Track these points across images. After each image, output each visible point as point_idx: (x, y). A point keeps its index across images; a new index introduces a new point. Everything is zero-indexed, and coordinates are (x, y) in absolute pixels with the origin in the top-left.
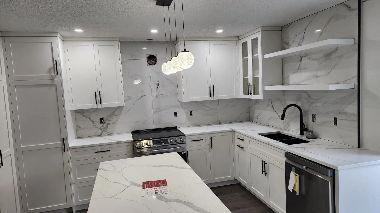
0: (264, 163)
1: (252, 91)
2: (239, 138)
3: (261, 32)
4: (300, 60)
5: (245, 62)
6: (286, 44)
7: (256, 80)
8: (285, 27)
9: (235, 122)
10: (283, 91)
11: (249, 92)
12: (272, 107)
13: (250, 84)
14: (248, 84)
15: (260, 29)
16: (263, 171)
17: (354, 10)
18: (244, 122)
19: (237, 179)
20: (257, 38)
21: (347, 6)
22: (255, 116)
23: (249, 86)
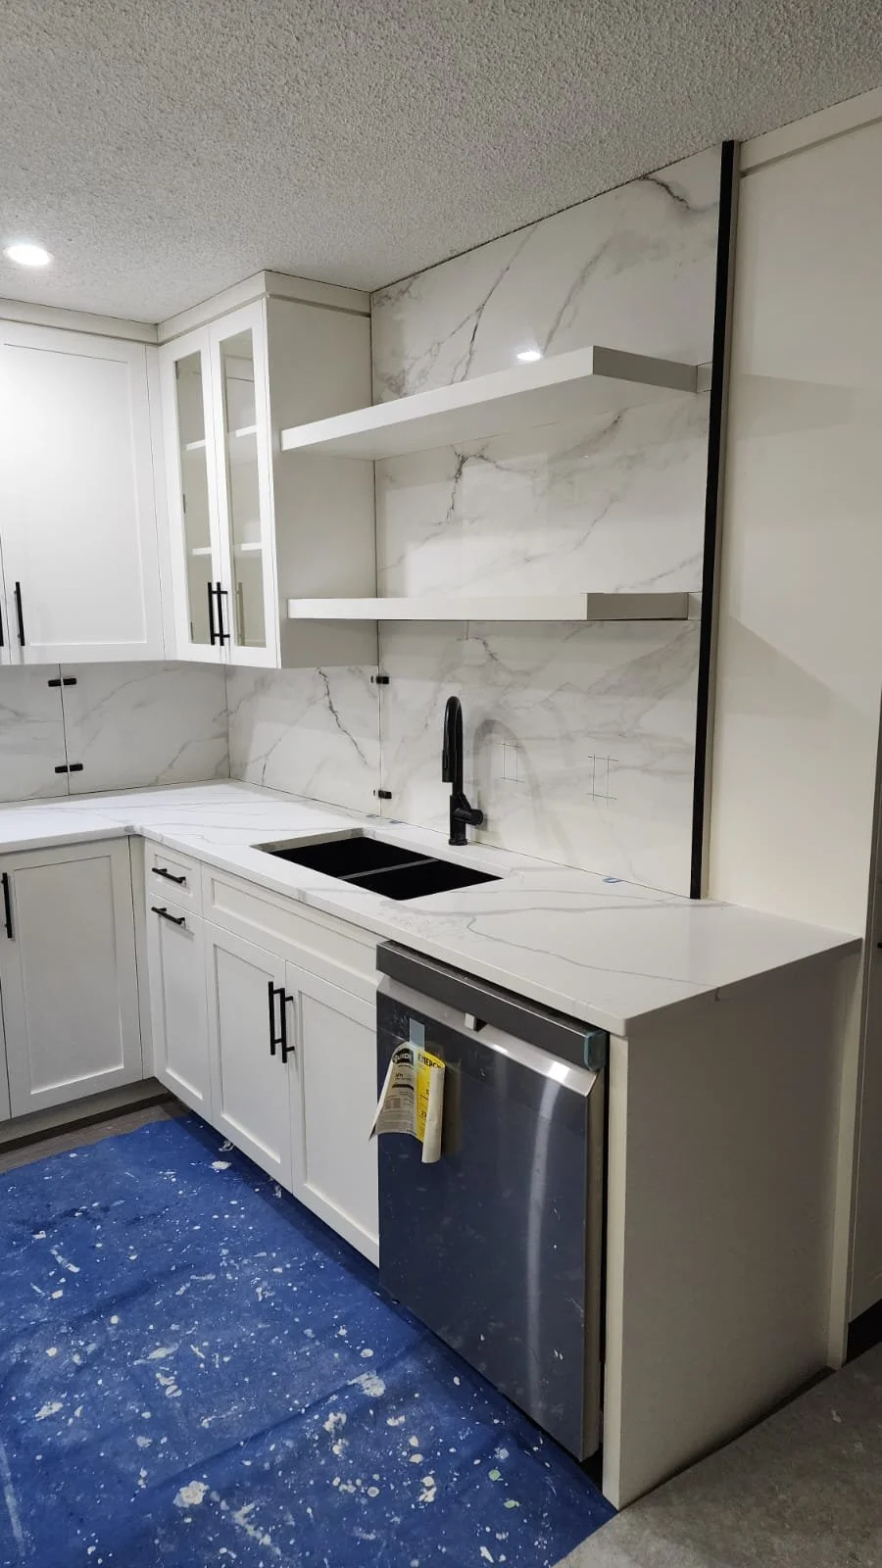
0: (278, 997)
1: (230, 627)
2: (163, 873)
3: (264, 300)
4: (455, 472)
5: (193, 470)
6: (393, 388)
7: (245, 566)
8: (387, 296)
9: (154, 784)
10: (377, 624)
11: (217, 631)
12: (331, 708)
13: (219, 585)
14: (210, 585)
15: (259, 285)
16: (276, 1038)
17: (702, 211)
18: (195, 786)
19: (154, 1078)
20: (249, 332)
21: (670, 192)
22: (252, 756)
23: (215, 597)
